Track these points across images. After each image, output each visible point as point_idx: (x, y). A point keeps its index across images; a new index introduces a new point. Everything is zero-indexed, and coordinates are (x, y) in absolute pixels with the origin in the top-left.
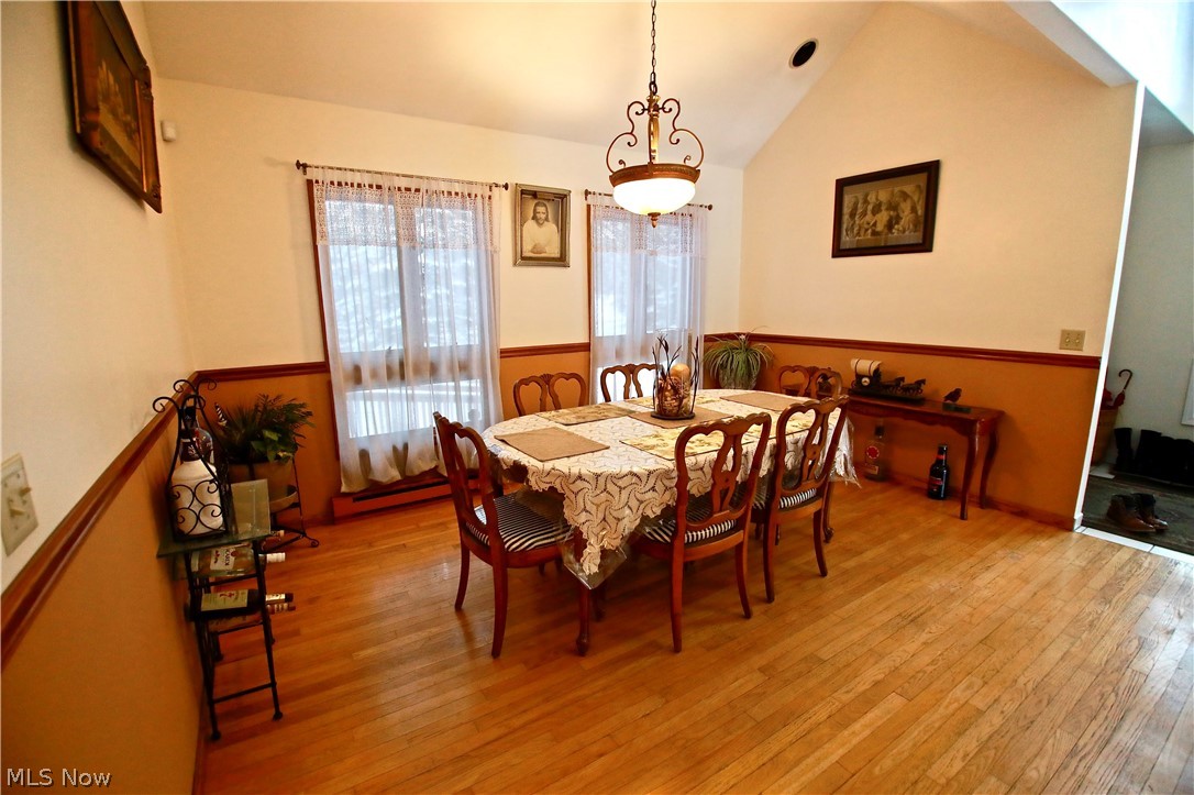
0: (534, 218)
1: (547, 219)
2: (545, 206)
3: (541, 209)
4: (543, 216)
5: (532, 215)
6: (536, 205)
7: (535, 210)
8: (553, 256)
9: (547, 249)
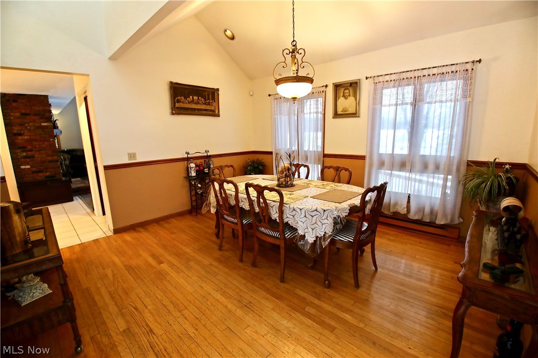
0: (343, 96)
1: (349, 96)
2: (349, 89)
3: (347, 91)
4: (348, 94)
5: (342, 94)
6: (345, 90)
7: (344, 92)
8: (352, 112)
9: (349, 110)
